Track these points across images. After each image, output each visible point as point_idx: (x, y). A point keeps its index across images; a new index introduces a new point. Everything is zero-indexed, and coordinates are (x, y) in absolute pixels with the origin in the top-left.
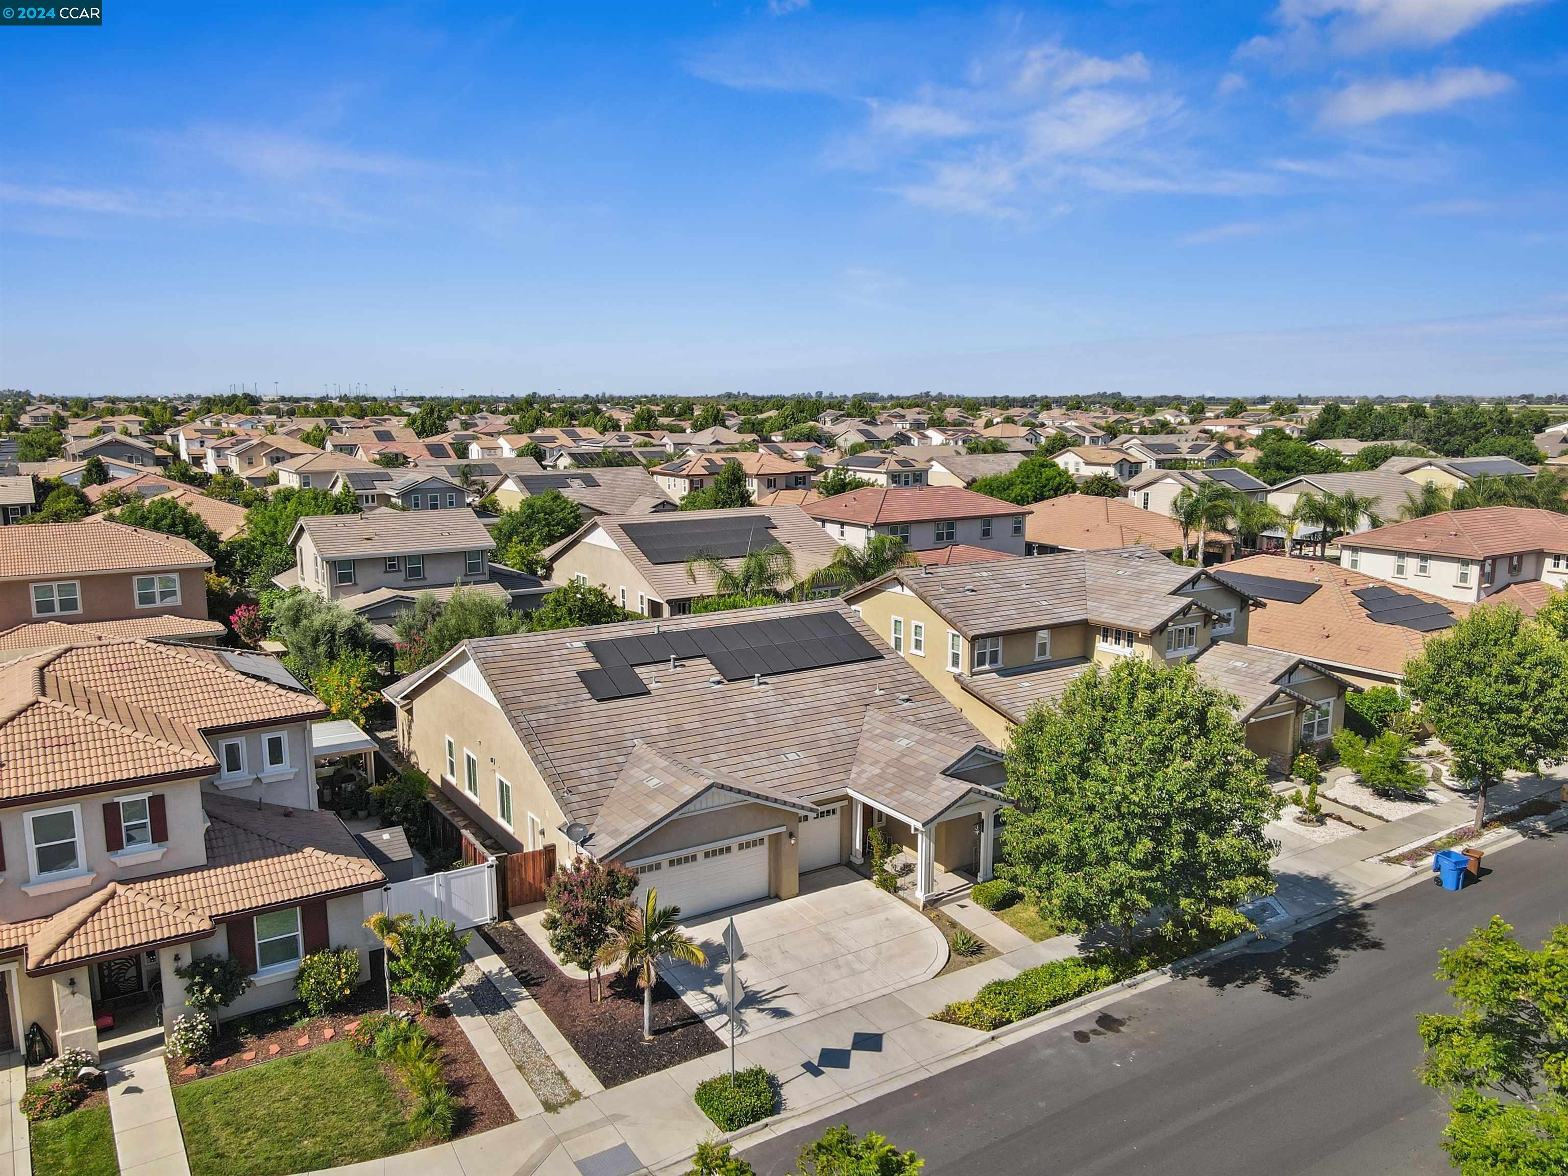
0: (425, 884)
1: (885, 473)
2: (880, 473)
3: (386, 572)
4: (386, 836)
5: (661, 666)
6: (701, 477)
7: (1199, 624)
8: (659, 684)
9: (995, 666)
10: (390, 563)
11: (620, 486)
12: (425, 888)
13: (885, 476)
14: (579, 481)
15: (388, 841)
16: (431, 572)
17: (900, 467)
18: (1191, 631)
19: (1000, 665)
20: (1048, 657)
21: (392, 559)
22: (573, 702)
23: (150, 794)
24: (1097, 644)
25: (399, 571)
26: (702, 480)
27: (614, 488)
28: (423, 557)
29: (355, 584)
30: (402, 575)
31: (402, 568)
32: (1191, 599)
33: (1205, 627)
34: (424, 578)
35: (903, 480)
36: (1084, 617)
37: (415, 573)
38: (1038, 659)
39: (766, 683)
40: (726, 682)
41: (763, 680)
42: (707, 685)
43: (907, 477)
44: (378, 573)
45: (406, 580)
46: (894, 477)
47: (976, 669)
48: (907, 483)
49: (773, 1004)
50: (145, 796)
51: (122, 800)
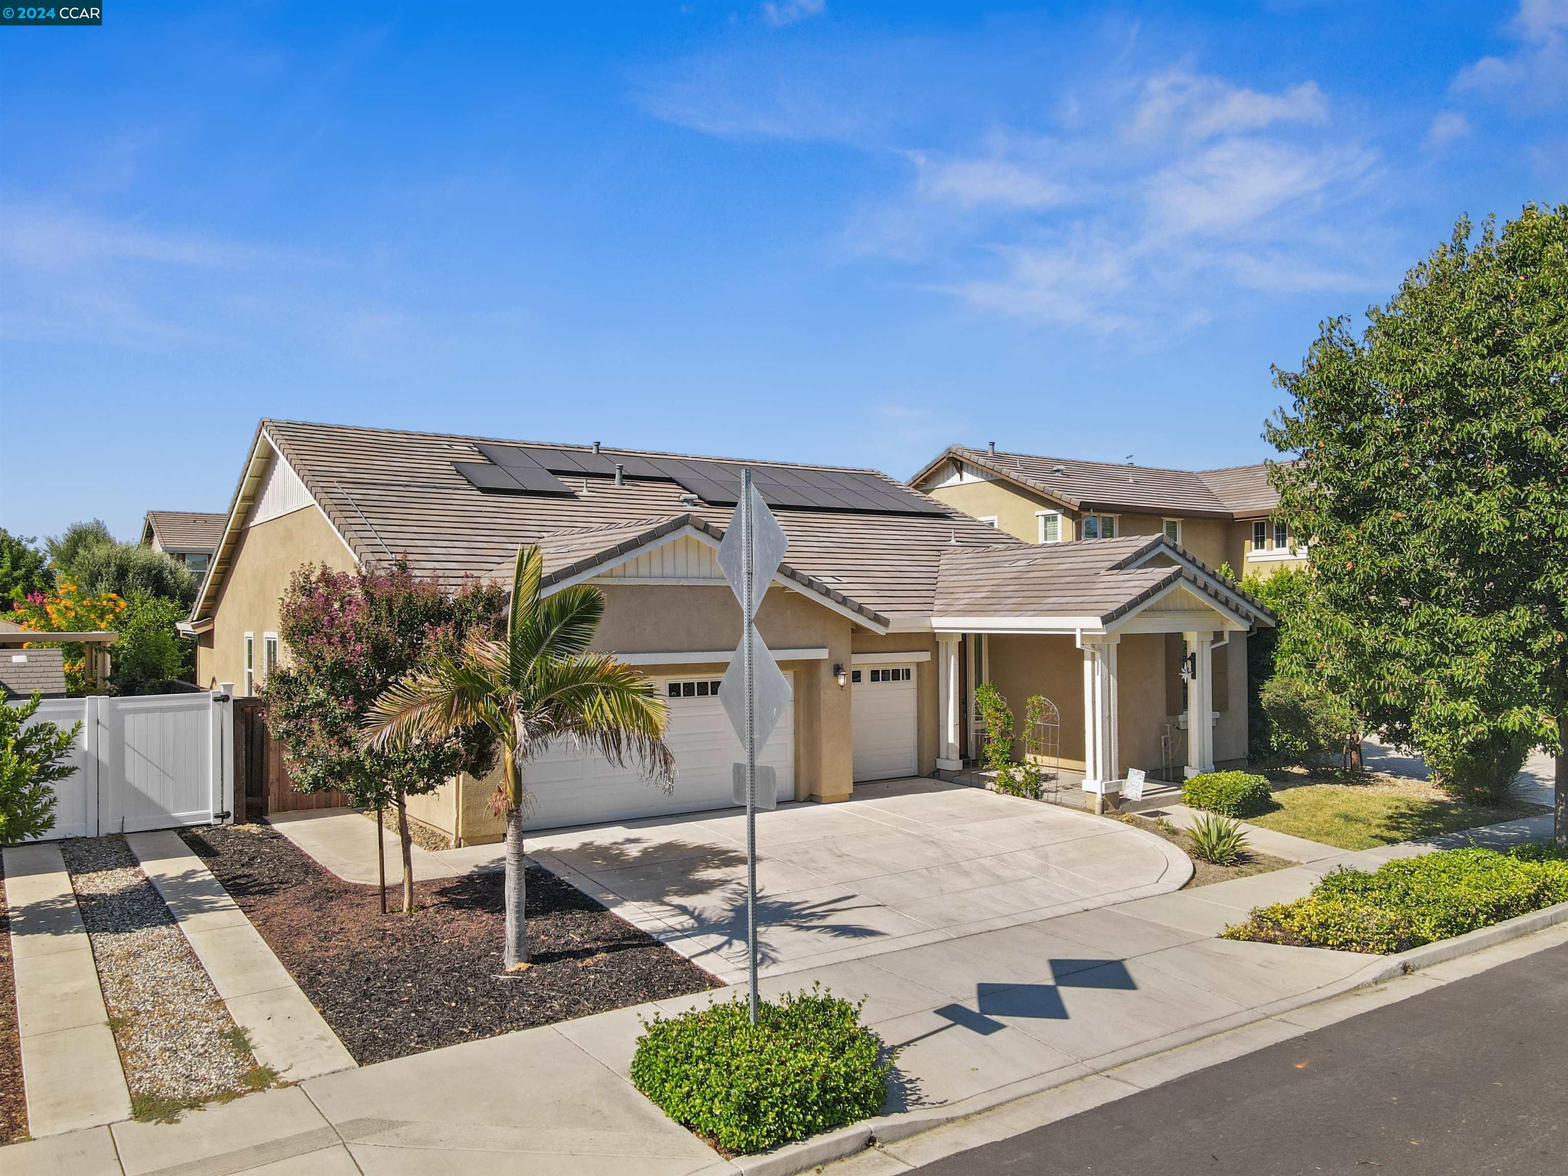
5: (598, 480)
8: (594, 494)
22: (437, 488)
24: (1247, 554)
40: (707, 505)
49: (832, 920)
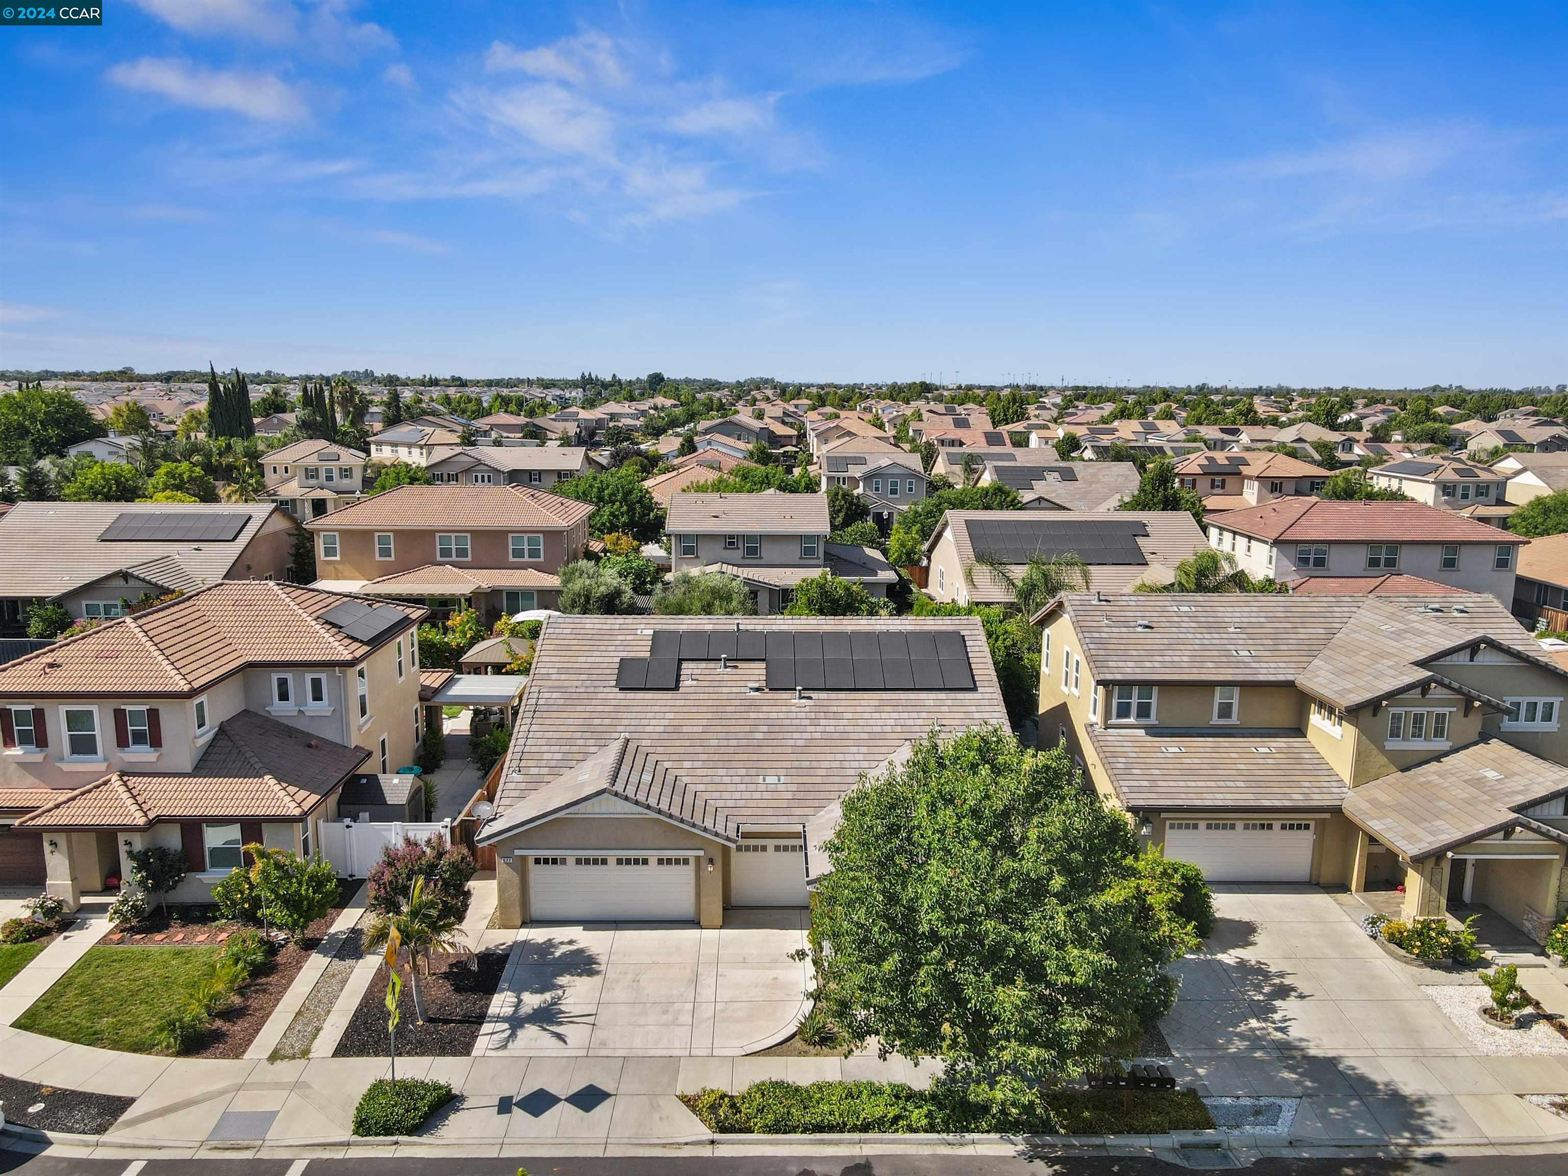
0: (385, 830)
1: (1433, 483)
2: (1428, 482)
3: (725, 548)
4: (396, 781)
5: (712, 665)
6: (1195, 477)
7: (1454, 709)
8: (694, 683)
9: (1144, 721)
10: (730, 541)
11: (1098, 482)
12: (384, 833)
13: (1433, 486)
14: (1056, 475)
15: (396, 785)
16: (768, 552)
17: (1457, 477)
18: (1440, 718)
19: (1153, 720)
20: (1234, 720)
21: (731, 537)
22: (595, 687)
23: (148, 707)
24: (1311, 716)
25: (738, 548)
26: (1194, 480)
27: (1091, 483)
28: (762, 537)
29: (697, 557)
30: (740, 553)
31: (741, 546)
32: (1431, 673)
33: (1466, 715)
34: (761, 558)
35: (1460, 491)
36: (1291, 678)
37: (752, 552)
38: (1216, 721)
39: (810, 698)
40: (767, 690)
41: (806, 694)
42: (743, 690)
43: (1466, 488)
44: (718, 549)
45: (743, 558)
46: (1446, 489)
47: (1114, 721)
48: (1465, 496)
50: (144, 708)
51: (128, 708)
